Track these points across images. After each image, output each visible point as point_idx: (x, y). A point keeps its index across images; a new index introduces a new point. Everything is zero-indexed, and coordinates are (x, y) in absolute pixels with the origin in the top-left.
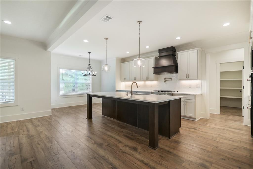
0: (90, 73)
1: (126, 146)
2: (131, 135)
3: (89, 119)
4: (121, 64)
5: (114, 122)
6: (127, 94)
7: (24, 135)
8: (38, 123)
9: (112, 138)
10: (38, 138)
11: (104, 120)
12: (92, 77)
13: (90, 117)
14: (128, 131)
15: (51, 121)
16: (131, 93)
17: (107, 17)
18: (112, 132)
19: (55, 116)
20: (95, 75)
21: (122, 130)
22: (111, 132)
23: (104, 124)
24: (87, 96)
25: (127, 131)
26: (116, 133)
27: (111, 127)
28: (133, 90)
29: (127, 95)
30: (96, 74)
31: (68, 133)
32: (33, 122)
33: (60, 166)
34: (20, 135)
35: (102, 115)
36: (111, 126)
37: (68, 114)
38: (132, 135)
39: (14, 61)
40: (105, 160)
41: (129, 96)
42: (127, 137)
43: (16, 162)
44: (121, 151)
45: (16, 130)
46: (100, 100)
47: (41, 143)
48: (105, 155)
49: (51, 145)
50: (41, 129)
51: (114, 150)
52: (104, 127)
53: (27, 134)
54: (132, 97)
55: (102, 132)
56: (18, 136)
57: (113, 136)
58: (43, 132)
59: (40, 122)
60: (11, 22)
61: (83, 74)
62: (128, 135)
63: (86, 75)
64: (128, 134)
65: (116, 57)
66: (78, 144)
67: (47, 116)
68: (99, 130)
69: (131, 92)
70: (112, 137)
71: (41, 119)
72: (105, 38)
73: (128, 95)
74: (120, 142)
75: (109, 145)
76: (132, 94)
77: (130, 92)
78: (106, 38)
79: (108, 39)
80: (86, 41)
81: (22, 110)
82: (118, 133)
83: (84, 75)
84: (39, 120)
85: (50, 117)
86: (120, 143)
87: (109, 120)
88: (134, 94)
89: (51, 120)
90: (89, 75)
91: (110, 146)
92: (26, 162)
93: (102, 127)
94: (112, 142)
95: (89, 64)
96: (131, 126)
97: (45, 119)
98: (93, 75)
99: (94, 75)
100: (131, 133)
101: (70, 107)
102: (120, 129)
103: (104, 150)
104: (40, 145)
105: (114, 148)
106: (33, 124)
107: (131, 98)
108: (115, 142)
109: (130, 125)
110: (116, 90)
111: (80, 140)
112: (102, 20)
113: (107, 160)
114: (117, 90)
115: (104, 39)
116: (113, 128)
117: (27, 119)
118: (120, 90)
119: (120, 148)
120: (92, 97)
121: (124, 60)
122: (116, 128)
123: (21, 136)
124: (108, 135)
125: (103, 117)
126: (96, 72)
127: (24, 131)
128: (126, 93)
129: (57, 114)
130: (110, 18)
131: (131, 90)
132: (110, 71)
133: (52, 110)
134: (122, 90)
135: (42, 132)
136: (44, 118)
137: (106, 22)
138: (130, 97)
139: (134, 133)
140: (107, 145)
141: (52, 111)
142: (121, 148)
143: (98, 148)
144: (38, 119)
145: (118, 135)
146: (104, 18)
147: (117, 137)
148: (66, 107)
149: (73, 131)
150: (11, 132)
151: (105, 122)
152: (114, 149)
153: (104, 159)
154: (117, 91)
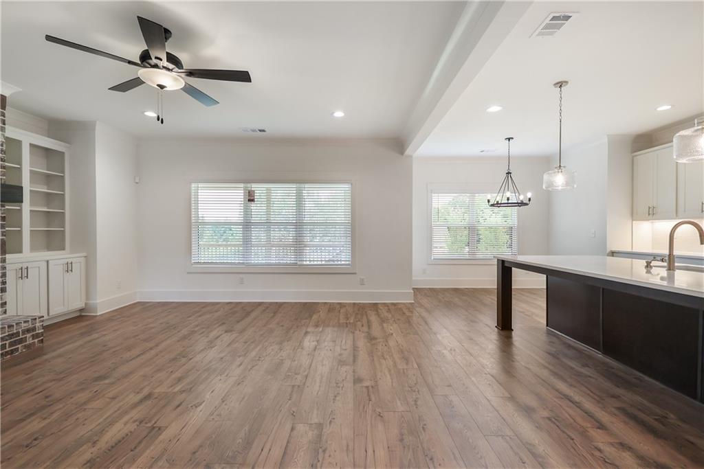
0: (508, 199)
1: (623, 446)
2: (656, 420)
3: (502, 330)
4: (633, 157)
5: (590, 357)
6: (648, 266)
7: (363, 332)
8: (386, 314)
9: (570, 403)
10: (384, 345)
11: (553, 343)
12: (518, 210)
13: (505, 323)
14: (645, 402)
15: (410, 314)
16: (665, 264)
17: (554, 18)
18: (575, 387)
19: (421, 306)
20: (526, 204)
21: (620, 391)
22: (571, 385)
23: (549, 353)
24: (496, 263)
25: (639, 399)
26: (589, 392)
27: (572, 368)
28: (676, 253)
29: (649, 272)
30: (530, 200)
31: (444, 351)
32: (379, 311)
33: (418, 418)
34: (356, 330)
35: (547, 326)
36: (574, 366)
37: (449, 306)
38: (662, 420)
39: (350, 186)
40: (533, 454)
41: (660, 276)
42: (634, 418)
43: (346, 378)
44: (597, 453)
45: (352, 321)
46: (540, 281)
47: (388, 357)
48: (537, 442)
49: (405, 367)
50: (392, 328)
51: (572, 441)
52: (547, 365)
53: (367, 332)
54: (671, 278)
55: (537, 375)
56: (354, 333)
57: (577, 398)
58: (394, 335)
59: (390, 312)
60: (344, 112)
61: (489, 201)
62: (642, 416)
63: (497, 205)
64: (640, 410)
65: (608, 135)
66: (464, 384)
67: (404, 304)
68: (529, 369)
69: (667, 258)
70: (571, 401)
71: (393, 307)
72: (555, 84)
73: (654, 270)
74: (601, 426)
75: (556, 422)
76: (671, 268)
77: (662, 260)
78: (557, 83)
79: (566, 82)
80: (494, 109)
81: (362, 283)
82: (598, 396)
83: (493, 205)
84: (389, 309)
85: (410, 306)
86: (599, 428)
87: (569, 347)
88: (680, 268)
89: (412, 312)
90: (509, 204)
91: (558, 424)
92: (360, 385)
93: (542, 362)
94: (570, 416)
95: (508, 173)
96: (663, 386)
97: (400, 309)
98: (522, 204)
99: (524, 202)
100: (658, 410)
101: (456, 290)
102: (608, 385)
103: (537, 427)
104: (385, 359)
105: (573, 437)
106: (378, 315)
107: (665, 283)
108: (579, 420)
109: (658, 385)
110: (608, 251)
111: (471, 377)
112: (537, 35)
113: (540, 460)
114: (614, 249)
115: (553, 87)
116: (579, 374)
117: (370, 304)
118: (629, 250)
119: (596, 444)
120: (511, 268)
121: (646, 140)
122: (596, 379)
123: (357, 332)
124: (557, 390)
125: (549, 333)
126: (529, 195)
127: (363, 326)
128: (644, 263)
129: (425, 301)
130: (567, 18)
131: (667, 252)
132: (575, 186)
133: (416, 290)
134: (635, 250)
135: (392, 334)
136: (400, 307)
137: (551, 34)
138: (662, 279)
139: (672, 416)
140: (549, 419)
141: (414, 292)
142: (601, 446)
143: (516, 414)
144: (388, 306)
145: (598, 402)
146: (543, 25)
147: (589, 405)
148: (448, 289)
149: (454, 350)
150: (345, 321)
151: (555, 350)
152: (573, 439)
153: (531, 452)
154: (613, 254)
